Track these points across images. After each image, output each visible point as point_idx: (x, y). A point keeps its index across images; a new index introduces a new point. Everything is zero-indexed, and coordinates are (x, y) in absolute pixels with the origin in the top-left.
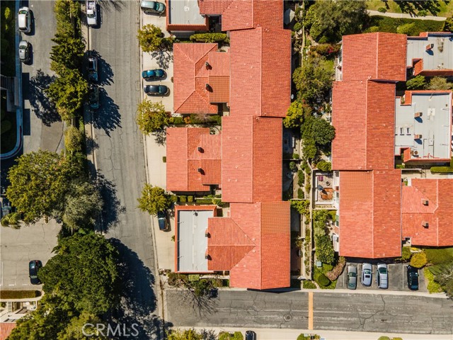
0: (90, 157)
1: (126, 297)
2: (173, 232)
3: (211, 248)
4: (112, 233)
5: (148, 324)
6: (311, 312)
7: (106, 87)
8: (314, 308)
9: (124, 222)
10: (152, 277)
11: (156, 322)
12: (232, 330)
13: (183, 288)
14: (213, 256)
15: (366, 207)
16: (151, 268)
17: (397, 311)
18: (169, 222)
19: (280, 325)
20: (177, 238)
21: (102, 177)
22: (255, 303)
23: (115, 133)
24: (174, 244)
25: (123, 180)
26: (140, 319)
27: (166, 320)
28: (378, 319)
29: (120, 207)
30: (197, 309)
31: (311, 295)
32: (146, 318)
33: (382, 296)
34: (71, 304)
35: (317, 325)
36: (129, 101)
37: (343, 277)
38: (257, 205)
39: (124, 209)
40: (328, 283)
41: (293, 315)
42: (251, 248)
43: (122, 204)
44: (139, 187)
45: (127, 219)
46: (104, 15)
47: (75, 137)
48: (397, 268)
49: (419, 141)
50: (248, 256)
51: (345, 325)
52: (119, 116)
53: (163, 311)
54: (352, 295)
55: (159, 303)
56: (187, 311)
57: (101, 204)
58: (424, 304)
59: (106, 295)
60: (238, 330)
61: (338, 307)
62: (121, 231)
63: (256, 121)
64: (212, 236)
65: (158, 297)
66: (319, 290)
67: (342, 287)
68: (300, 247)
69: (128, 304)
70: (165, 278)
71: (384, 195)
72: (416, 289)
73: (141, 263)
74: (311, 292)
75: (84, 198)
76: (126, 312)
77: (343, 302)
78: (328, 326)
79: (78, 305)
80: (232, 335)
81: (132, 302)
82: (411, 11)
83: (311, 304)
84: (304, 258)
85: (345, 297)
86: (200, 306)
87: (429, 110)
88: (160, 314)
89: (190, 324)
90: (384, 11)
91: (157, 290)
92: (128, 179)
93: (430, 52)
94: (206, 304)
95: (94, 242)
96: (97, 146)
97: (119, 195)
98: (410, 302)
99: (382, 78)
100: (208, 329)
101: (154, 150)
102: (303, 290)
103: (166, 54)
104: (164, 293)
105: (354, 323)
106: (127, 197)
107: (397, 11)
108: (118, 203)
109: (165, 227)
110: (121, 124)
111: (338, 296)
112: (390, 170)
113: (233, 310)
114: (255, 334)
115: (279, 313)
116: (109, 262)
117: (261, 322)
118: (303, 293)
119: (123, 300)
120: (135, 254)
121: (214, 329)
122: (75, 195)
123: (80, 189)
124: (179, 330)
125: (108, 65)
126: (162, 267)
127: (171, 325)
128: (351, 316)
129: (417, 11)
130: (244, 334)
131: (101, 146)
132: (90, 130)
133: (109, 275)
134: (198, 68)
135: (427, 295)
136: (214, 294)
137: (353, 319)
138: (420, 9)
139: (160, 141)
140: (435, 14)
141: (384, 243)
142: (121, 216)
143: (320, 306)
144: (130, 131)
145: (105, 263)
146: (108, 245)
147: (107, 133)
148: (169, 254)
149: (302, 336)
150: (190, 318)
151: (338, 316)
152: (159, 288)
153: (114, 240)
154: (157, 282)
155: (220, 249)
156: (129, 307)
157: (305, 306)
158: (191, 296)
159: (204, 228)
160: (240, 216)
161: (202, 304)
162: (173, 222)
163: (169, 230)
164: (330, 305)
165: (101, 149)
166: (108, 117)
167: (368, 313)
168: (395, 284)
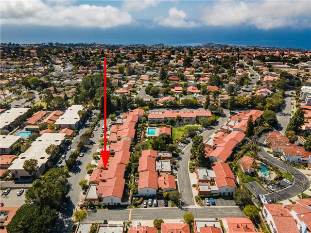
5: (67, 222)
8: (131, 214)
11: (70, 221)
17: (161, 213)
19: (118, 219)
27: (74, 220)
28: (154, 215)
32: (67, 220)
33: (156, 209)
35: (132, 219)
39: (73, 190)
41: (124, 216)
48: (161, 201)
51: (142, 218)
54: (146, 209)
55: (73, 215)
58: (170, 210)
60: (101, 222)
61: (140, 213)
66: (134, 209)
67: (142, 207)
70: (79, 207)
72: (167, 206)
74: (131, 209)
76: (60, 218)
77: (143, 212)
78: (136, 219)
81: (63, 214)
85: (143, 210)
86: (89, 215)
88: (72, 219)
91: (74, 211)
94: (91, 215)
98: (165, 210)
102: (128, 209)
111: (141, 210)
115: (118, 216)
117: (111, 219)
128: (145, 215)
135: (171, 208)
136: (95, 211)
143: (134, 213)
151: (140, 215)
154: (76, 209)
156: (62, 216)
157: (128, 213)
160: (109, 181)
164: (137, 213)
167: (151, 214)
168: (161, 205)
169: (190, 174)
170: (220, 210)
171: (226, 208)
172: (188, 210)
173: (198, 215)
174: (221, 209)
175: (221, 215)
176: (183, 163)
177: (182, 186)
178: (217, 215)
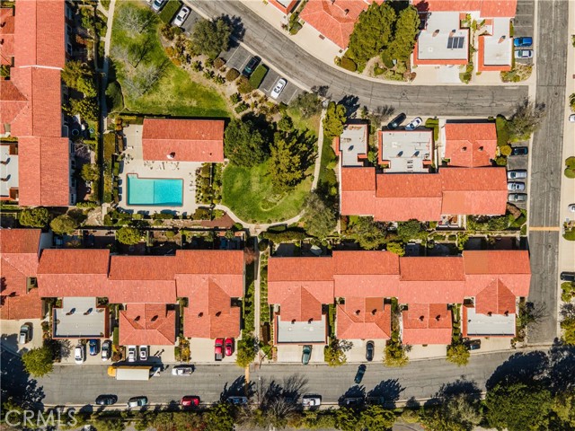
0: (422, 404)
1: (534, 375)
2: (482, 339)
3: (500, 312)
4: (481, 385)
5: (556, 358)
6: (545, 229)
7: (367, 391)
8: (542, 226)
9: (473, 377)
10: (517, 354)
11: (554, 351)
12: (560, 291)
13: (526, 330)
14: (505, 310)
15: (469, 197)
16: (510, 355)
17: (544, 162)
18: (473, 341)
19: (555, 253)
20: (487, 336)
21: (437, 394)
22: (538, 273)
23: (402, 384)
24: (491, 338)
25: (440, 377)
26: (552, 364)
27: (552, 343)
28: (550, 177)
29: (461, 380)
30: (543, 318)
31: (532, 229)
32: (550, 359)
33: (532, 174)
34: (545, 417)
35: (556, 224)
36: (377, 373)
37: (518, 205)
38: (467, 277)
39: (462, 376)
40: (523, 216)
41: (547, 242)
42: (500, 282)
43: (459, 378)
44: (444, 365)
45: (471, 374)
46: (311, 393)
47: (411, 415)
48: (510, 163)
49: (417, 154)
50: (506, 284)
51: (556, 202)
52: (389, 380)
53: (545, 346)
54: (532, 196)
55: (539, 349)
56: (544, 326)
57: (462, 395)
58: (538, 143)
59: (538, 392)
60: (559, 286)
61: (541, 207)
62: (480, 379)
63: (403, 279)
64: (490, 310)
65: (534, 349)
66: (527, 223)
67: (525, 205)
68: (495, 238)
69: (539, 374)
70: (518, 344)
71: (460, 183)
72: (527, 148)
73: (505, 363)
74: (529, 229)
75: (461, 408)
76: (546, 375)
77: (538, 204)
78: (556, 215)
79: (546, 413)
80: (564, 291)
81: (538, 371)
82: (314, 158)
83: (539, 229)
84: (503, 235)
85: (533, 202)
86: (540, 316)
87: (394, 146)
88: (548, 348)
89: (555, 324)
90: (313, 177)
91: (527, 351)
92: (439, 373)
93: (351, 148)
94: (539, 311)
95: (494, 400)
96: (413, 398)
97: (452, 381)
98: (537, 153)
99: (374, 187)
100: (559, 310)
101: (417, 353)
102: (527, 235)
103: (341, 344)
104: (529, 344)
105: (554, 195)
106: (453, 374)
107: (314, 168)
108: (458, 381)
109: (477, 345)
110: (396, 379)
111: (532, 207)
112: (441, 178)
113: (544, 290)
114: (563, 273)
115: (546, 254)
116: (511, 388)
117: (553, 268)
118: (530, 235)
119: (536, 378)
120: (499, 368)
121: (558, 305)
122: (459, 415)
123: (454, 411)
124: (561, 333)
125: (350, 389)
126: (509, 346)
127: (556, 339)
128: (548, 197)
129: (314, 153)
130: (563, 282)
131: (412, 395)
132: (400, 404)
133: (522, 389)
134: (357, 321)
135: (531, 140)
136: (530, 305)
137: (551, 196)
138: (313, 151)
139: (409, 348)
140: (317, 139)
141: (496, 182)
142: (468, 379)
143: (540, 222)
144: (401, 372)
145: (513, 391)
146: (496, 389)
147: (403, 390)
148: (498, 341)
149: (565, 236)
150: (550, 323)
151: (548, 207)
152: (526, 349)
153: (487, 384)
154: (521, 350)
155: (500, 304)
156: (542, 373)
157: (540, 233)
158: (532, 324)
159: (483, 316)
160: (475, 289)
161: (539, 314)
162: (472, 338)
163: (479, 341)
164: (540, 214)
165: (415, 395)
166: (390, 389)
167: (546, 184)
168: (524, 163)
169: (416, 82)
170: (544, 31)
171: (542, 17)
172: (540, 102)
173: (555, 83)
174: (541, 27)
175: (558, 33)
176: (365, 95)
177: (462, 107)
178: (559, 40)
